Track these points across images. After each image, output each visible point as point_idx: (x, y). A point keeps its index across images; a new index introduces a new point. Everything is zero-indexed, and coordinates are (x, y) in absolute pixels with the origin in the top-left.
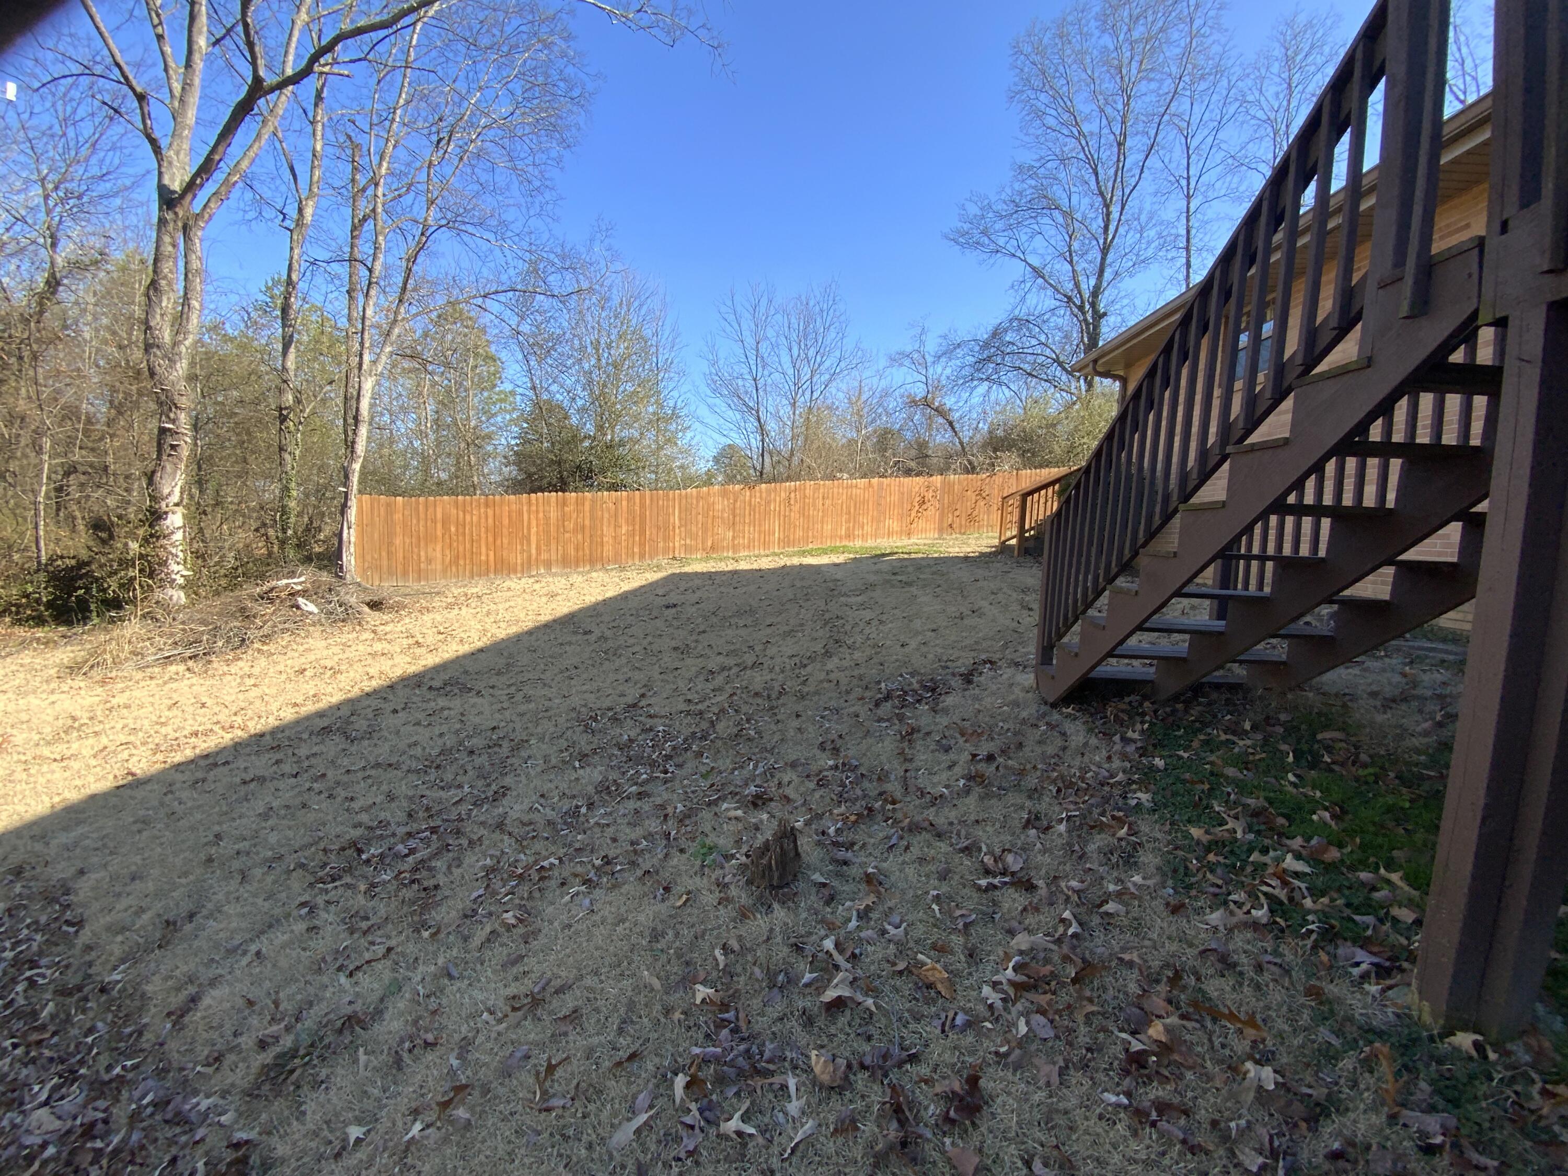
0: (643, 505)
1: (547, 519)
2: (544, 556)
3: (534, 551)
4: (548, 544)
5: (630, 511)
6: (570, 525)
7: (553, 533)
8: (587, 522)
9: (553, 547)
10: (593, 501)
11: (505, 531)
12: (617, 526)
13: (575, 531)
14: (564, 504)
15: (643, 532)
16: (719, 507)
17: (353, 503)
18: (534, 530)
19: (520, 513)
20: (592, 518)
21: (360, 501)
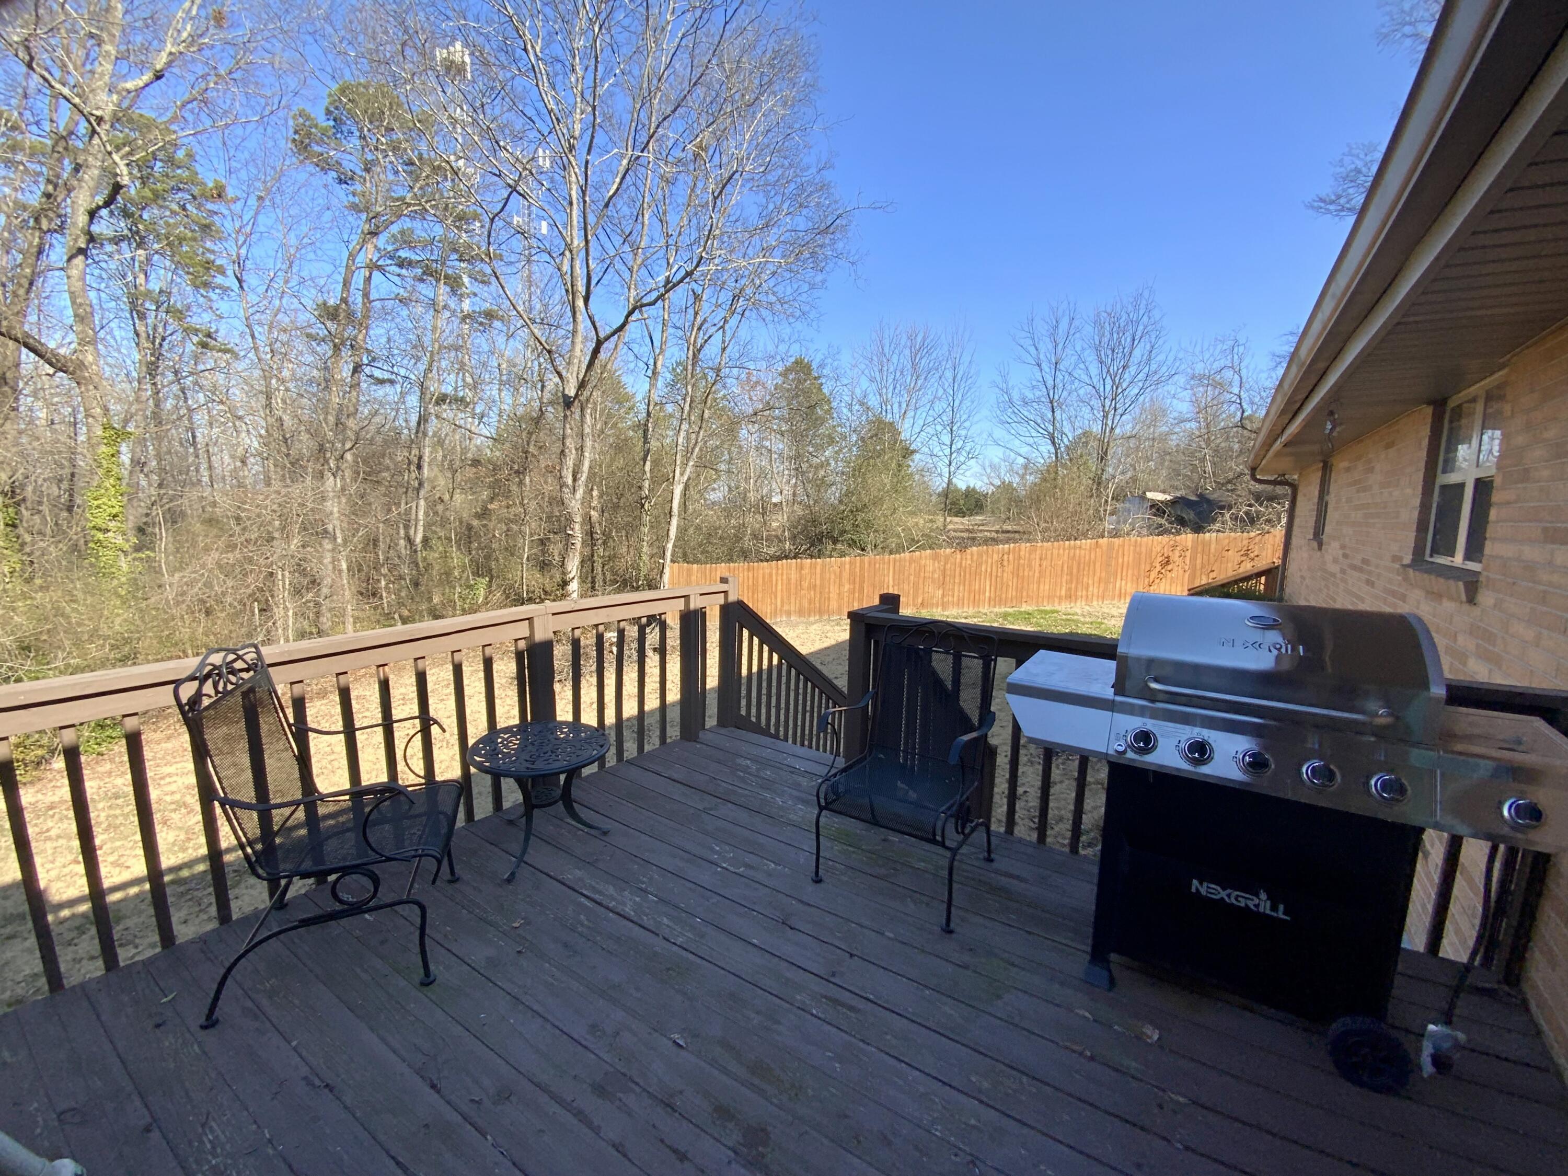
0: (862, 568)
1: (789, 579)
2: (786, 608)
3: (779, 603)
4: (789, 598)
5: (852, 573)
6: (805, 584)
7: (793, 591)
8: (818, 582)
9: (793, 600)
10: (824, 566)
11: (760, 589)
12: (841, 585)
13: (809, 589)
14: (802, 568)
15: (861, 590)
16: (930, 568)
17: (667, 570)
18: (779, 587)
19: (771, 575)
20: (822, 579)
21: (671, 568)
